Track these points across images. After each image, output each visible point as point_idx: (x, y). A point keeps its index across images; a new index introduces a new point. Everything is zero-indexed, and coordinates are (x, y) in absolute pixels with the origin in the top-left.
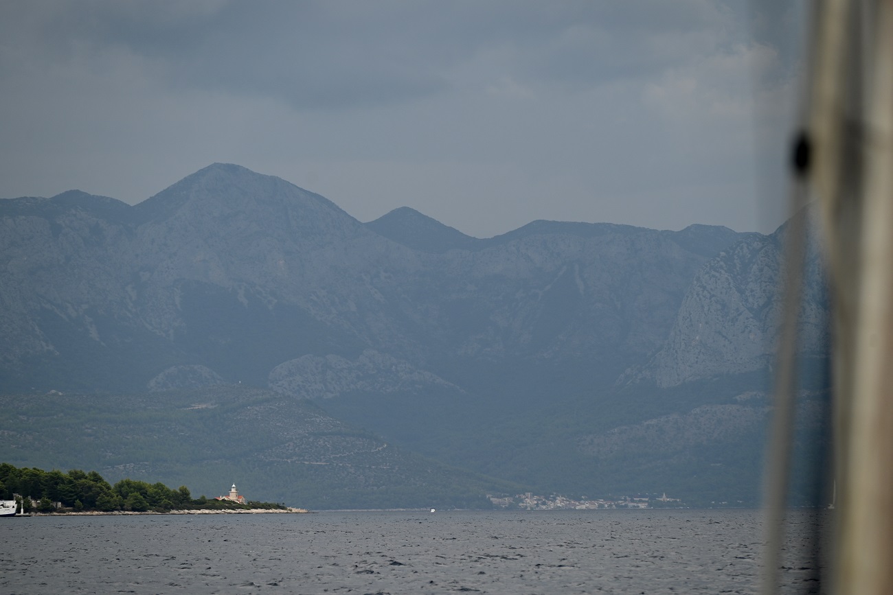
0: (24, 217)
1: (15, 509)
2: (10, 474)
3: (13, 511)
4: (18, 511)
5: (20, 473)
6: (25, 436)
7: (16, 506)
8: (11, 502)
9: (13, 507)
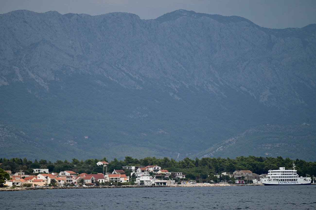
0: (289, 38)
1: (310, 181)
2: (304, 165)
3: (310, 182)
4: (312, 182)
5: (308, 164)
6: (292, 146)
7: (311, 180)
8: (309, 178)
9: (310, 180)
